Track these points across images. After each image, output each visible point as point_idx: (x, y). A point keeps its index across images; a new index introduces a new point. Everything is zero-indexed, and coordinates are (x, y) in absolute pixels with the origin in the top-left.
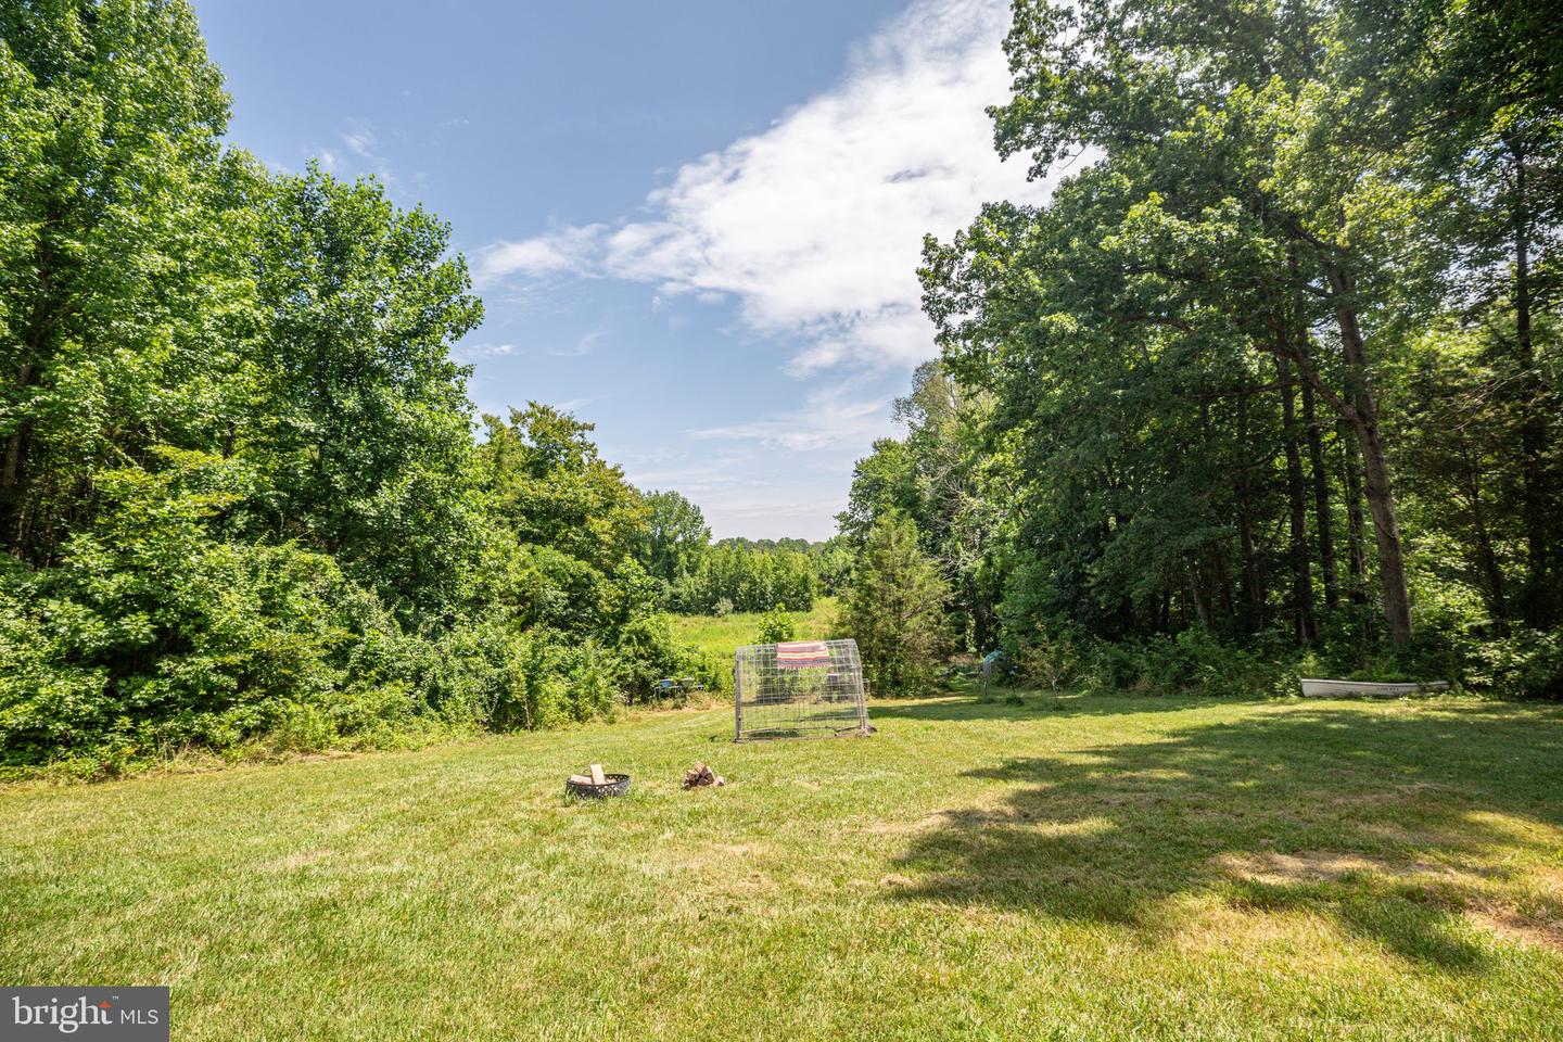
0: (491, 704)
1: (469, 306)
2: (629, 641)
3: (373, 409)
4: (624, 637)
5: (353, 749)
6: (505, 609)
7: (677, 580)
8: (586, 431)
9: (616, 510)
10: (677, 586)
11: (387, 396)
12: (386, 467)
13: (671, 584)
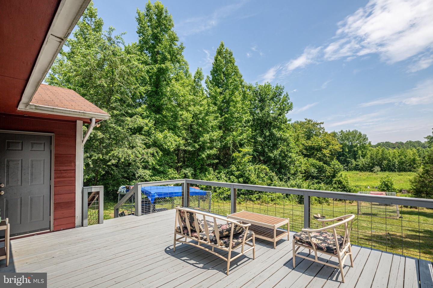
0: (299, 198)
1: (289, 104)
2: (335, 183)
3: (272, 134)
4: (334, 182)
5: (274, 204)
6: (301, 175)
7: (358, 160)
8: (321, 125)
9: (331, 146)
10: (358, 162)
11: (274, 131)
12: (275, 146)
13: (355, 161)
